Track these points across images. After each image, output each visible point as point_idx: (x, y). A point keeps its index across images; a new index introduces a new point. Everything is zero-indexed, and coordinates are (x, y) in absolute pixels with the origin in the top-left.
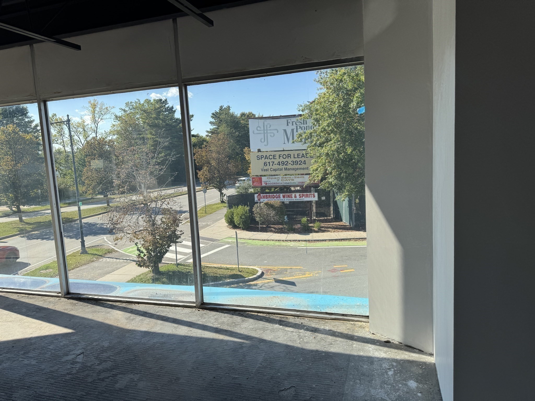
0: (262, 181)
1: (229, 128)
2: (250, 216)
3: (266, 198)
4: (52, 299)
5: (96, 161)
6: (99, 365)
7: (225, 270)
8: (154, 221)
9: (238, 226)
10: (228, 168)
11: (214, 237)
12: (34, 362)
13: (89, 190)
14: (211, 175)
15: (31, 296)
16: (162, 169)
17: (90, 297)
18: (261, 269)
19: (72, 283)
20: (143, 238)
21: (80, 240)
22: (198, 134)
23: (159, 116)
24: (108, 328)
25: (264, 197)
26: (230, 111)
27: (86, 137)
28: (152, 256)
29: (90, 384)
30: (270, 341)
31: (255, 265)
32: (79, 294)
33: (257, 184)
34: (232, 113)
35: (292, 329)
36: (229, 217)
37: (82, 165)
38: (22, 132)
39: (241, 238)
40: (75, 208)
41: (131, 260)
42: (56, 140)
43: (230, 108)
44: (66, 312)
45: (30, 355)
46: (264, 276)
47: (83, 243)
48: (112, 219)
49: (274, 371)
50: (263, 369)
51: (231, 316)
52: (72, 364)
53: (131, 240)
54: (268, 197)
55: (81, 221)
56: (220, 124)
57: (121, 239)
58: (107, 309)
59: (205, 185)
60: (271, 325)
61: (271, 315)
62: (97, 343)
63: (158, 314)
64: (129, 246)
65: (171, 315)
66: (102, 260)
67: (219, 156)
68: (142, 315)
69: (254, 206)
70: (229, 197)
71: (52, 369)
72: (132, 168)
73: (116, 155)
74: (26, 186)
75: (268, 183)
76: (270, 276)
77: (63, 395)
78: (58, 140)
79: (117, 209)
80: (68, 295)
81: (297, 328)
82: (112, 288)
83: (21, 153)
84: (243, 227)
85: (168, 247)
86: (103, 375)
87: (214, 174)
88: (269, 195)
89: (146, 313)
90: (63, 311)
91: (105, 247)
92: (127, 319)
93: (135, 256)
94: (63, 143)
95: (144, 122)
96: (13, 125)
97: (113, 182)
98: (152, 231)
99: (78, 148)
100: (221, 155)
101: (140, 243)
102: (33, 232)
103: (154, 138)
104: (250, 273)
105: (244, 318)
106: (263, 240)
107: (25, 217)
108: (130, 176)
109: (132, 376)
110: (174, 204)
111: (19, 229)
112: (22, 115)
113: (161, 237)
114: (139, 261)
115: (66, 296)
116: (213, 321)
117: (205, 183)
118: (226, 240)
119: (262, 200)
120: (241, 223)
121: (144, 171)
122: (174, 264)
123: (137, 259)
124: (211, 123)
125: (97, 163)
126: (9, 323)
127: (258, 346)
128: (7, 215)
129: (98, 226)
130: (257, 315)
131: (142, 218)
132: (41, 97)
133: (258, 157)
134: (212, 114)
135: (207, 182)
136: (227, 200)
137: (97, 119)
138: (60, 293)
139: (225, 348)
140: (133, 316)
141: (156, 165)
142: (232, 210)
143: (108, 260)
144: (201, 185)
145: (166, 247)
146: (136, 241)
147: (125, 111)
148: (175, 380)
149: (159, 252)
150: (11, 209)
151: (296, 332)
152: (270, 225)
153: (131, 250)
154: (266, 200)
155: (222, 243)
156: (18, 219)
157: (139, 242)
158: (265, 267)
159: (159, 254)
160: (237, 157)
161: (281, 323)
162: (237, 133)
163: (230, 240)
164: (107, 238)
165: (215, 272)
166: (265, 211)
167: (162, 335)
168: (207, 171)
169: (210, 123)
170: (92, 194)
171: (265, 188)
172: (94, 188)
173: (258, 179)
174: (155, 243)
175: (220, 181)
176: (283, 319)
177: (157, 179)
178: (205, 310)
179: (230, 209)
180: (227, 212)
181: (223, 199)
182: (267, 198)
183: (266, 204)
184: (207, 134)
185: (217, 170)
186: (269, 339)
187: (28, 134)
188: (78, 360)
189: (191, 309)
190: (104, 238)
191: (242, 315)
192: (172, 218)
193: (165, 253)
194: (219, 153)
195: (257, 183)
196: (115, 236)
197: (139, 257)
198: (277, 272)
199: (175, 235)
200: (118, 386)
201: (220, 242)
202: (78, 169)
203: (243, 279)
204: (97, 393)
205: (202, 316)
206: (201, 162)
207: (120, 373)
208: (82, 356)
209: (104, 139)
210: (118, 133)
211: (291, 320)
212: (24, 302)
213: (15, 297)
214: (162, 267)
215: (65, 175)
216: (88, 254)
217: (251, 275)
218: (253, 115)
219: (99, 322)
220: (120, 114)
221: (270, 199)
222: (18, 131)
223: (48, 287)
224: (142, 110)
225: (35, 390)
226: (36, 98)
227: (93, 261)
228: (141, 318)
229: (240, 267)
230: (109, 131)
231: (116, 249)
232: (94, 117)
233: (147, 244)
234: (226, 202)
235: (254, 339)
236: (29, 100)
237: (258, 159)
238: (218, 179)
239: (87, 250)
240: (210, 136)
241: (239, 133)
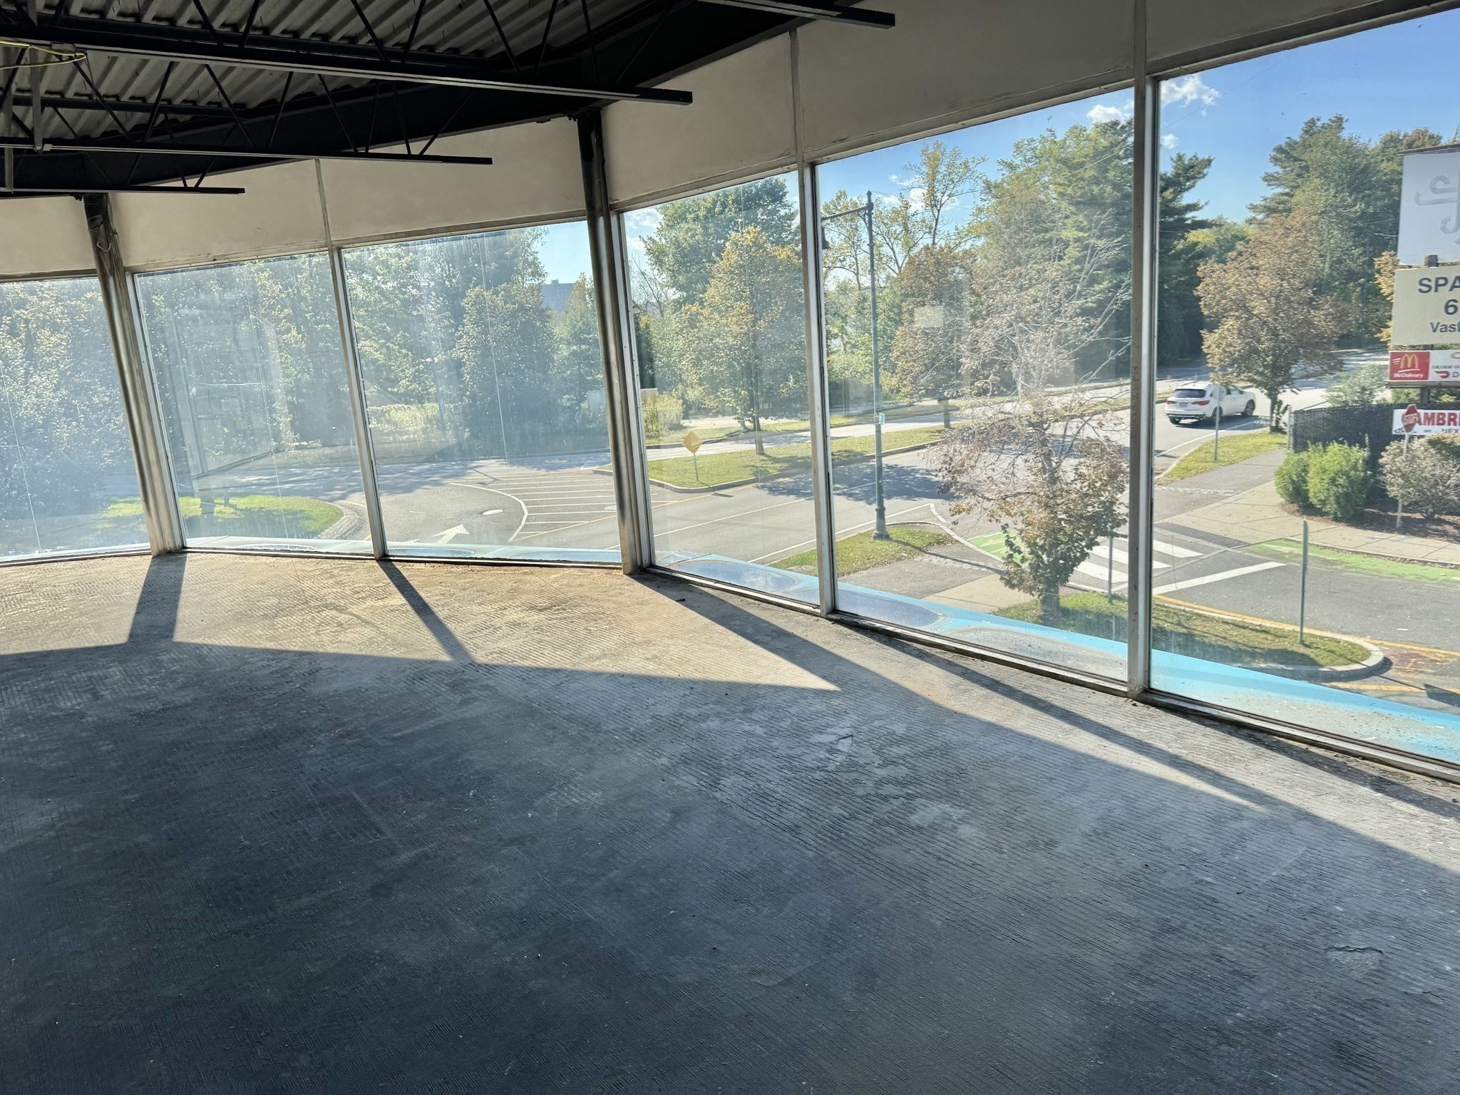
0: (1431, 365)
1: (1332, 192)
2: (1365, 480)
3: (1439, 424)
4: (802, 617)
5: (927, 309)
6: (880, 766)
7: (1254, 633)
8: (1053, 471)
9: (1320, 509)
10: (1309, 323)
11: (1234, 534)
12: (760, 731)
13: (905, 386)
14: (1246, 344)
15: (765, 605)
16: (1091, 327)
17: (878, 625)
18: (1382, 650)
19: (843, 591)
20: (1022, 514)
21: (875, 506)
22: (1221, 218)
23: (1106, 171)
24: (909, 699)
25: (1429, 420)
26: (1344, 132)
27: (909, 247)
28: (1042, 562)
29: (859, 800)
30: (1329, 822)
31: (1362, 635)
32: (856, 616)
33: (1410, 375)
34: (1351, 139)
35: (1413, 808)
36: (1290, 477)
37: (895, 320)
38: (772, 243)
39: (1325, 547)
40: (869, 430)
41: (988, 568)
42: (842, 258)
43: (1344, 125)
44: (826, 647)
45: (755, 716)
46: (1390, 673)
47: (881, 513)
48: (951, 459)
49: (1325, 898)
50: (1292, 885)
51: (1226, 736)
52: (828, 752)
53: (992, 516)
54: (1446, 419)
55: (880, 461)
56: (1299, 181)
57: (969, 510)
58: (909, 657)
59: (1224, 375)
60: (1347, 783)
61: (1352, 758)
62: (882, 723)
63: (1027, 691)
64: (987, 533)
65: (1058, 701)
66: (920, 558)
67: (1281, 285)
68: (988, 687)
69: (1387, 447)
70: (1298, 414)
71: (790, 752)
72: (1011, 325)
73: (973, 292)
74: (773, 373)
75: (1450, 371)
76: (1411, 676)
77: (806, 805)
78: (844, 260)
79: (966, 436)
80: (836, 614)
81: (1435, 812)
82: (928, 616)
83: (767, 293)
84: (1335, 514)
85: (1090, 546)
86: (888, 789)
87: (1259, 341)
88: (1450, 414)
89: (998, 683)
90: (822, 645)
91: (930, 529)
92: (951, 687)
93: (999, 559)
94: (855, 267)
95: (1062, 195)
96: (755, 227)
97: (960, 365)
98: (1047, 497)
99: (888, 277)
100: (1289, 282)
101: (1016, 526)
102: (781, 480)
103: (1085, 239)
104: (1341, 655)
105: (1262, 749)
106: (1404, 560)
107: (768, 442)
108: (1005, 347)
109: (947, 808)
110: (1118, 428)
111: (755, 469)
112: (773, 201)
113: (1070, 516)
114: (1008, 573)
115: (830, 616)
116: (1168, 737)
117: (1223, 368)
118: (1272, 547)
119: (1418, 429)
120: (1332, 499)
121: (1041, 334)
122: (1101, 595)
123: (1002, 567)
124: (1270, 179)
125: (930, 317)
126: (723, 650)
127: (1291, 826)
128: (732, 436)
129: (918, 475)
130: (1306, 751)
131: (1026, 461)
132: (806, 156)
133: (1425, 282)
134: (1275, 149)
135: (1231, 365)
136: (1292, 423)
137: (939, 195)
138: (818, 607)
139: (1190, 808)
140: (966, 684)
141: (1078, 315)
142: (1304, 455)
143: (935, 560)
144: (1212, 375)
145: (1084, 544)
146: (1005, 520)
147: (1011, 167)
148: (1047, 844)
149: (1064, 557)
150: (743, 424)
151: (1425, 820)
152: (1441, 514)
153: (991, 542)
154: (1435, 431)
155: (1255, 553)
156: (754, 446)
157: (1011, 525)
158: (1399, 645)
159: (1061, 562)
160: (1351, 284)
161: (1379, 784)
162: (1359, 207)
163: (1285, 549)
164: (936, 507)
165: (1224, 635)
166: (1430, 465)
167: (1031, 740)
168: (1236, 332)
169: (1265, 179)
170: (911, 395)
171: (1440, 388)
172: (915, 380)
173: (1413, 360)
174: (1053, 532)
175: (1274, 362)
176: (1391, 778)
177: (1076, 355)
178: (1152, 708)
179: (1296, 452)
180: (1287, 462)
181: (1277, 422)
182: (1443, 424)
183: (1433, 443)
184: (1251, 215)
185: (1269, 329)
186: (1331, 819)
187: (783, 247)
188: (840, 747)
189: (1114, 698)
190: (929, 508)
191: (1258, 742)
192: (1105, 466)
193: (1078, 560)
194: (1281, 274)
195: (1407, 373)
196: (953, 504)
197: (1009, 563)
198: (1441, 666)
199: (1112, 514)
200: (915, 819)
201: (1252, 552)
202: (885, 331)
203: (1314, 669)
204: (871, 821)
205: (1140, 720)
206: (1218, 303)
207: (922, 796)
208: (849, 741)
209: (951, 250)
210: (990, 231)
211: (1420, 785)
212: (751, 615)
213: (735, 601)
214: (1067, 596)
215: (854, 346)
216: (891, 539)
217: (1341, 660)
218: (1431, 137)
219: (889, 681)
220: (996, 175)
221: (1452, 427)
222: (765, 242)
223: (797, 592)
224: (1058, 161)
225: (759, 782)
226: (794, 159)
227: (900, 559)
228: (985, 691)
229: (1306, 630)
230: (966, 226)
231: (956, 537)
232: (932, 191)
233: (1033, 531)
234: (1287, 429)
235: (1281, 807)
236: (782, 166)
237: (1425, 289)
238: (1268, 356)
239: (890, 531)
240: (1260, 223)
241: (1368, 205)
